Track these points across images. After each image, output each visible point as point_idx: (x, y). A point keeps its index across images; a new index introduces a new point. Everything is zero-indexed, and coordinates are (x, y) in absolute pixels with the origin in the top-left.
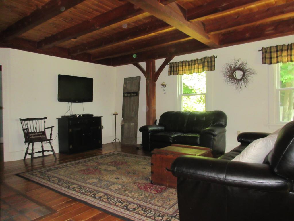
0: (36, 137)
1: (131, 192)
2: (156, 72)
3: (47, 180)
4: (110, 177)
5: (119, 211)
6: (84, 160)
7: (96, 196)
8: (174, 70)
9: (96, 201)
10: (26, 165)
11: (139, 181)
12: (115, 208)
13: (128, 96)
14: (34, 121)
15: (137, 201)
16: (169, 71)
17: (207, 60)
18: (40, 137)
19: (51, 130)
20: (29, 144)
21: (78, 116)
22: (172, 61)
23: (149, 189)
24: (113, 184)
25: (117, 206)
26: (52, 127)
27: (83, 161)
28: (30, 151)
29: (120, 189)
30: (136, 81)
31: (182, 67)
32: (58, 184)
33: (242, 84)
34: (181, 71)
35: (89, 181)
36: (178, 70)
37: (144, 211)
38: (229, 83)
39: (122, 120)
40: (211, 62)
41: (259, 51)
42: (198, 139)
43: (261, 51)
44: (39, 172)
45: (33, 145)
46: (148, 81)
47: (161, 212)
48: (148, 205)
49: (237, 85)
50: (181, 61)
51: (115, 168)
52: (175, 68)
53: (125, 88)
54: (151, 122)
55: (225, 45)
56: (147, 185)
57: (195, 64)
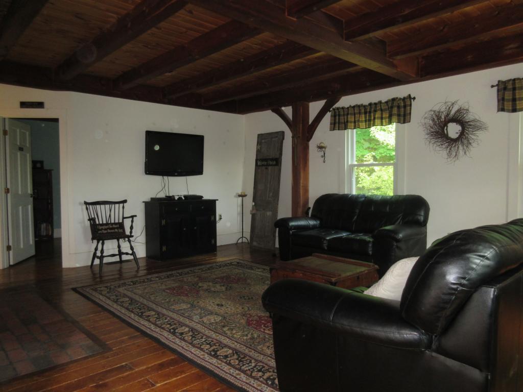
0: (109, 231)
1: (232, 330)
2: (310, 123)
3: (113, 301)
4: (209, 301)
5: (201, 357)
6: (180, 271)
7: (177, 331)
8: (342, 121)
9: (173, 339)
10: (94, 274)
11: (252, 312)
12: (198, 352)
13: (263, 165)
14: (107, 206)
15: (236, 344)
16: (331, 124)
17: (397, 104)
18: (116, 231)
19: (132, 221)
20: (98, 243)
21: (176, 198)
22: (337, 105)
23: (263, 326)
24: (209, 314)
25: (202, 350)
26: (132, 217)
27: (178, 273)
28: (99, 254)
29: (216, 323)
30: (277, 139)
31: (353, 116)
32: (127, 309)
33: (458, 148)
34: (351, 122)
35: (176, 307)
36: (347, 121)
37: (240, 361)
38: (435, 145)
39: (253, 206)
40: (405, 107)
41: (492, 86)
42: (370, 245)
43: (496, 87)
44: (106, 287)
45: (103, 244)
46: (296, 141)
47: (266, 364)
48: (249, 351)
49: (450, 149)
50: (352, 105)
51: (224, 288)
52: (342, 118)
53: (258, 152)
54: (300, 211)
55: (428, 76)
56: (263, 320)
57: (375, 111)
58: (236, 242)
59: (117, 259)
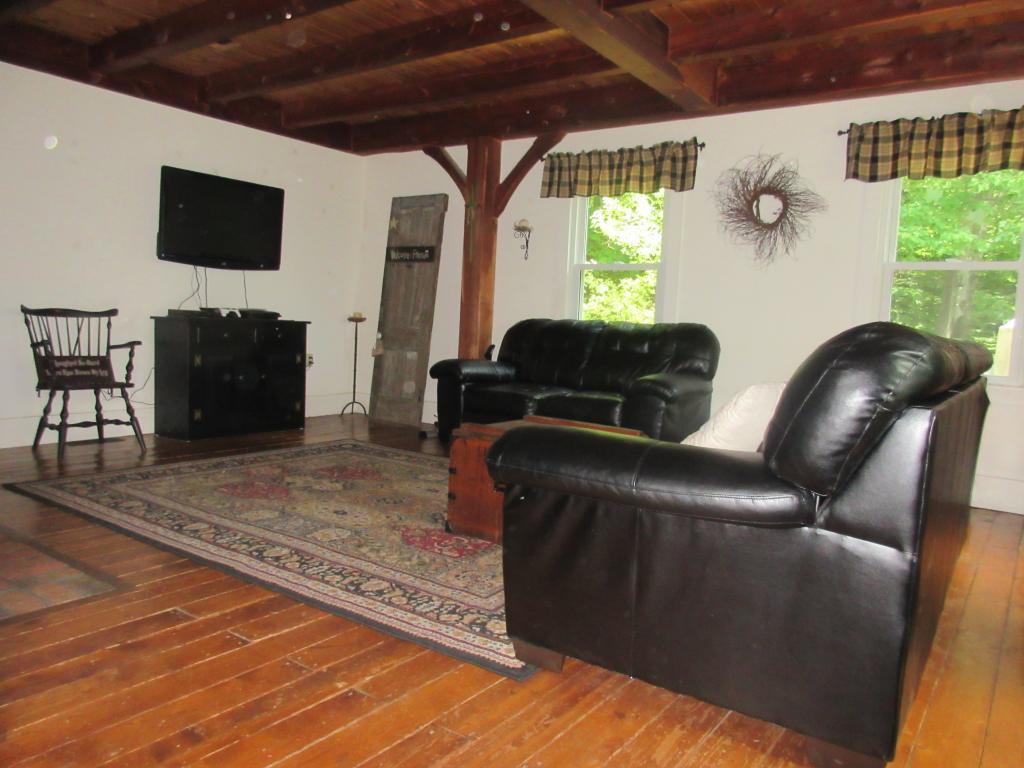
0: (77, 372)
1: (378, 551)
2: (501, 181)
3: (109, 506)
4: (317, 507)
5: (331, 594)
6: (238, 457)
7: (265, 554)
8: (564, 180)
9: (262, 567)
10: (40, 462)
11: (408, 522)
12: (321, 586)
13: (401, 260)
14: (72, 321)
15: (393, 572)
16: (544, 184)
17: (671, 154)
18: (95, 374)
19: (131, 354)
20: (52, 396)
21: (224, 313)
22: (556, 149)
23: (436, 544)
24: (322, 527)
25: (327, 582)
26: (132, 345)
27: (235, 460)
28: (54, 419)
29: (343, 541)
30: (431, 209)
31: (587, 173)
32: (144, 519)
33: (775, 239)
34: (583, 183)
35: (251, 516)
36: (576, 181)
37: (410, 599)
38: (735, 234)
39: (378, 340)
40: (685, 160)
41: (840, 133)
42: (618, 410)
43: (847, 135)
44: (83, 482)
45: (66, 398)
46: (473, 213)
47: (462, 603)
48: (423, 584)
49: (761, 242)
50: (587, 151)
51: (339, 486)
52: (565, 175)
53: (393, 233)
54: (475, 352)
55: (732, 105)
56: (433, 535)
57: (630, 164)
58: (340, 413)
59: (92, 433)
